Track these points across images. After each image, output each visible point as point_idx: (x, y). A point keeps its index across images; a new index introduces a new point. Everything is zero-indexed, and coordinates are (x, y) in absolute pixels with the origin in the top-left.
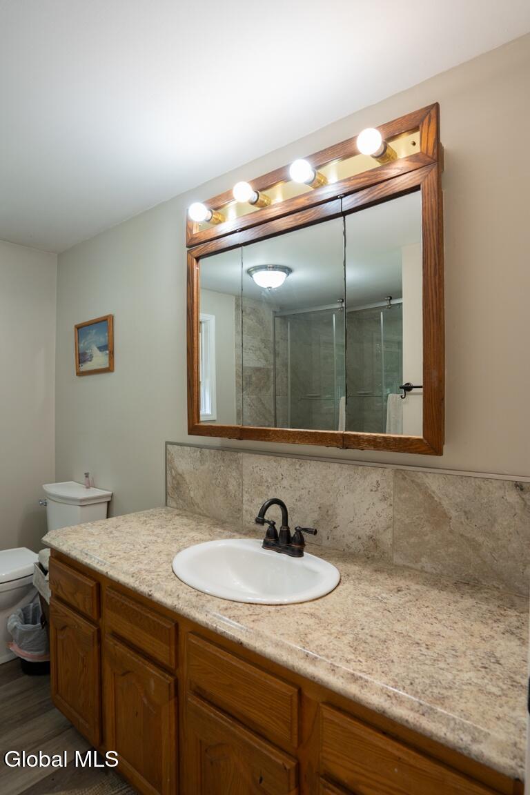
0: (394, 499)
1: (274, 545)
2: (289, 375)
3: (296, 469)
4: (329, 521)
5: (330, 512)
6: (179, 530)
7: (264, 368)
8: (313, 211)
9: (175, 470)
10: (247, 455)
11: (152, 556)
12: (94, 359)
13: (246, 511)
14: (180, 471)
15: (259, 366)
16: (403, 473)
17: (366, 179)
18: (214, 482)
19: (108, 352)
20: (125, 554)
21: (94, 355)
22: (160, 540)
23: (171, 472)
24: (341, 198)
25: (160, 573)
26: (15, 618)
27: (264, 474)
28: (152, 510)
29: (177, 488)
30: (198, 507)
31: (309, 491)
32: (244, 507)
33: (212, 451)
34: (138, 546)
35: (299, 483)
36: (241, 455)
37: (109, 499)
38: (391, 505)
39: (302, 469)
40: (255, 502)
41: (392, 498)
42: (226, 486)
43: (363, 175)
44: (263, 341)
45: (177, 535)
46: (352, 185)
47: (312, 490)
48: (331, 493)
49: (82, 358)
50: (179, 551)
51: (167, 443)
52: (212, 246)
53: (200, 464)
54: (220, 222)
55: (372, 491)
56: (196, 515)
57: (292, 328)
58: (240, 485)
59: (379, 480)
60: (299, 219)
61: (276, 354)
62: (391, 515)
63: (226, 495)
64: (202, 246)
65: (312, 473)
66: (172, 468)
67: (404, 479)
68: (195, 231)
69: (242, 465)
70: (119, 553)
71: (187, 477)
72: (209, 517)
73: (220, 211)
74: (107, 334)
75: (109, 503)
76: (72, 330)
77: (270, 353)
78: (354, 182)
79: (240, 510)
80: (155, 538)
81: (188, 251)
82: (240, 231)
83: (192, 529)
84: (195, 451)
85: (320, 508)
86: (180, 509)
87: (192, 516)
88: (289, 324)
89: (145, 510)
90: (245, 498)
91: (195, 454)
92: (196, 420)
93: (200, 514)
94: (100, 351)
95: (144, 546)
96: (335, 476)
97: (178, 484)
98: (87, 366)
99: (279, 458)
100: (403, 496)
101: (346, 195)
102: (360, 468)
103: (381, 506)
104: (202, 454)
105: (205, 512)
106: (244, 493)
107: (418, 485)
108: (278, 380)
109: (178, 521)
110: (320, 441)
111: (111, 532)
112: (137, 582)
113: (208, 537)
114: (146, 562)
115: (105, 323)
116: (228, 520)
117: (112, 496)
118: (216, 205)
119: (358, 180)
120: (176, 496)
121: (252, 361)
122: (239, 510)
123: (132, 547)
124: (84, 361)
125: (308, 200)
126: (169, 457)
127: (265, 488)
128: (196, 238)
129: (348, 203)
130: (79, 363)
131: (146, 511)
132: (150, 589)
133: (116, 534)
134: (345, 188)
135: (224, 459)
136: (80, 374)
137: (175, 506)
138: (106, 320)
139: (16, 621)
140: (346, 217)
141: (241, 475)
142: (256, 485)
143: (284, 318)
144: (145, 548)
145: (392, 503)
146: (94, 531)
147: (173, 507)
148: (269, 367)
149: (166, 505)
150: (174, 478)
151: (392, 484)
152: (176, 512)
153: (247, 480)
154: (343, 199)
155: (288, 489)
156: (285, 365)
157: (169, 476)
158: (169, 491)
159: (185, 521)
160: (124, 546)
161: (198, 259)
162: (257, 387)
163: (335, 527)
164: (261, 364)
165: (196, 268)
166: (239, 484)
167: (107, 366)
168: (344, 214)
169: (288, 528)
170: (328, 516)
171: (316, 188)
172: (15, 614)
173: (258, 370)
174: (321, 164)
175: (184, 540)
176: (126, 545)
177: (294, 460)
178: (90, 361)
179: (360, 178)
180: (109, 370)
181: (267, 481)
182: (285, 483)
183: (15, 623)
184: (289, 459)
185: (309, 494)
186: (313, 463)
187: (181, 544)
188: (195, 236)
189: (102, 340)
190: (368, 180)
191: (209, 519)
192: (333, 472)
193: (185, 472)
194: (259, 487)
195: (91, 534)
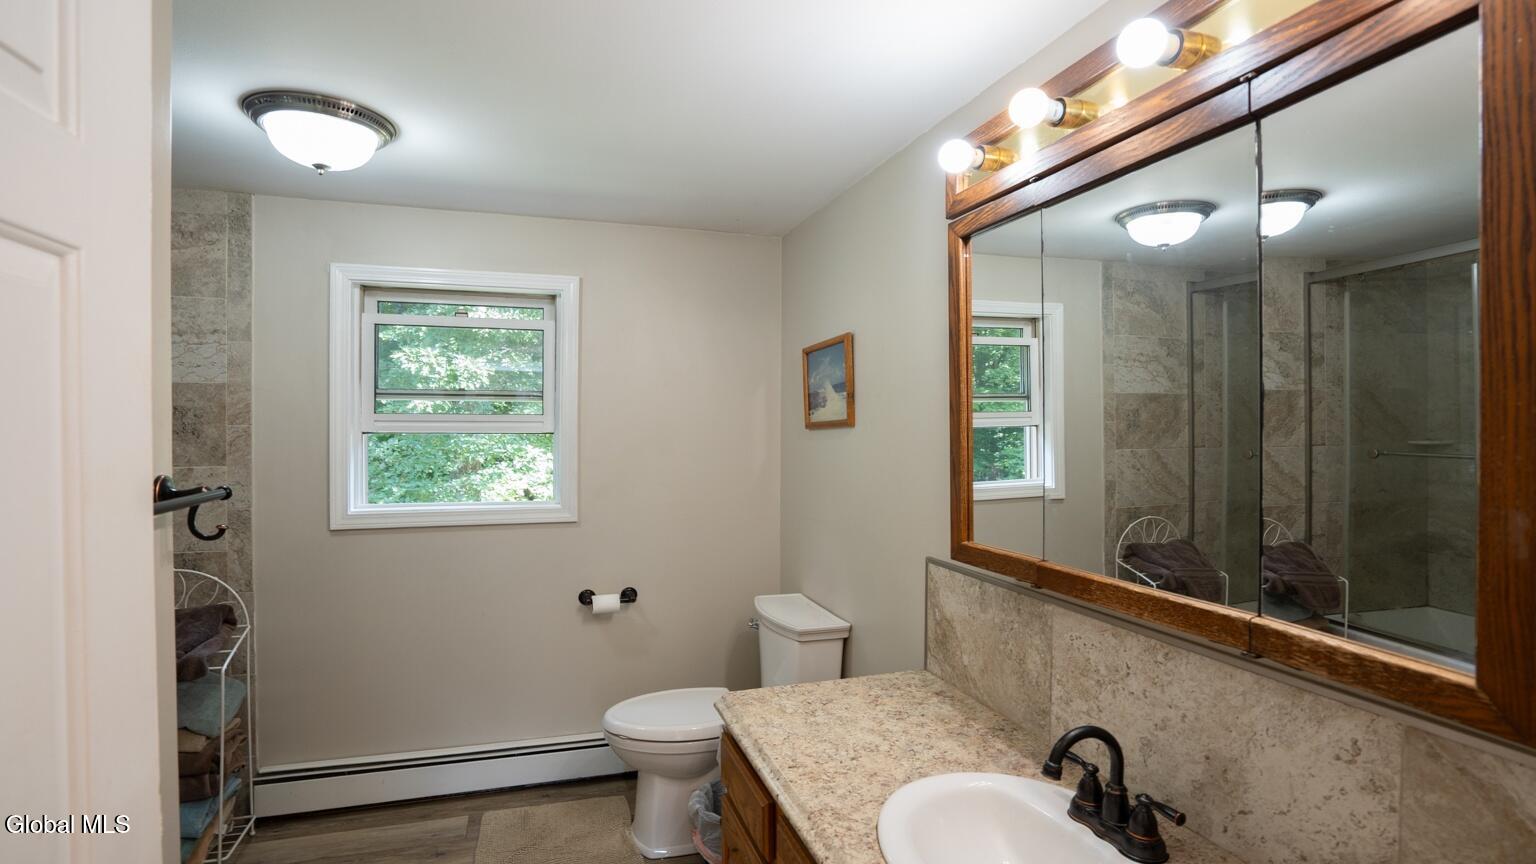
0: (1401, 798)
1: (1090, 815)
2: (1225, 405)
3: (1156, 662)
4: (1229, 794)
5: (1231, 776)
6: (926, 730)
7: (1166, 396)
8: (1181, 120)
9: (939, 611)
10: (1062, 610)
11: (856, 781)
12: (828, 403)
13: (1058, 718)
14: (948, 616)
15: (1157, 391)
16: (1430, 741)
17: (1314, 23)
18: (1002, 647)
19: (845, 393)
20: (814, 766)
21: (829, 399)
22: (885, 747)
23: (935, 613)
24: (1249, 80)
25: (853, 825)
26: (699, 796)
27: (1093, 656)
28: (897, 674)
29: (943, 643)
30: (975, 684)
31: (1184, 716)
32: (1055, 709)
33: (1000, 589)
34: (844, 753)
35: (1163, 692)
36: (1050, 608)
37: (846, 636)
38: (1393, 810)
39: (1170, 665)
40: (1074, 706)
41: (1396, 793)
42: (1022, 661)
43: (1305, 16)
44: (1162, 342)
45: (918, 741)
46: (1275, 46)
47: (1190, 716)
48: (1234, 734)
49: (812, 401)
50: (908, 780)
51: (930, 561)
52: (988, 213)
53: (978, 609)
54: (1002, 165)
55: (1338, 758)
56: (970, 701)
57: (1232, 312)
58: (1048, 665)
59: (1359, 737)
60: (1153, 141)
61: (1193, 366)
62: (1393, 832)
63: (1022, 677)
64: (971, 215)
65: (1191, 680)
66: (936, 606)
67: (1435, 757)
68: (959, 190)
69: (1051, 628)
70: (809, 762)
71: (959, 628)
72: (991, 709)
73: (1001, 144)
74: (844, 365)
75: (845, 641)
76: (799, 355)
77: (1181, 364)
78: (1279, 38)
79: (1046, 713)
80: (878, 740)
81: (949, 225)
82: (1035, 181)
83: (950, 733)
84: (972, 584)
85: (1207, 758)
86: (946, 682)
87: (962, 702)
88: (1225, 306)
89: (883, 673)
90: (1057, 691)
91: (972, 589)
92: (964, 535)
93: (977, 699)
94: (836, 391)
95: (852, 754)
96: (1245, 700)
97: (944, 635)
98: (820, 415)
99: (1123, 632)
100: (1431, 798)
101: (1260, 71)
102: (1308, 698)
103: (1366, 804)
104: (983, 593)
105: (986, 698)
106: (1054, 682)
107: (1480, 785)
108: (1200, 416)
109: (935, 707)
110: (1197, 626)
111: (813, 713)
112: (812, 832)
113: (974, 758)
114: (840, 792)
115: (843, 346)
116: (1023, 725)
117: (850, 629)
118: (993, 134)
119: (1292, 32)
120: (941, 656)
121: (1139, 382)
122: (1044, 712)
123: (832, 752)
124: (817, 406)
125: (1169, 98)
126: (931, 585)
127: (1093, 683)
128: (961, 201)
129: (1269, 86)
130: (810, 409)
131: (887, 676)
132: (827, 854)
133: (821, 717)
134: (1257, 56)
135: (1019, 609)
136: (812, 426)
137: (939, 673)
138: (843, 342)
139: (699, 802)
140: (1264, 122)
141: (1050, 647)
142: (1077, 672)
143: (1218, 293)
144: (853, 759)
145: (1396, 805)
146: (789, 705)
147: (936, 675)
148: (1178, 392)
149: (926, 668)
150: (938, 623)
151: (1396, 759)
152: (938, 686)
153: (1059, 660)
154: (1255, 82)
155: (1139, 699)
156: (1218, 386)
157: (930, 617)
158: (932, 645)
159: (946, 709)
160: (821, 747)
161: (966, 239)
162: (1150, 432)
163: (1242, 812)
164: (1161, 386)
165: (962, 256)
166: (1046, 663)
167: (844, 417)
168: (1256, 116)
169: (1125, 790)
170: (1226, 781)
171: (1191, 67)
172: (701, 790)
173: (1153, 398)
174: (1199, 11)
175: (927, 755)
176: (825, 746)
177: (1153, 642)
178: (824, 406)
179: (1295, 25)
180: (848, 422)
181: (1097, 671)
182: (1134, 684)
183: (698, 806)
184: (1142, 638)
185: (1183, 721)
186: (1194, 658)
187: (918, 764)
188: (959, 198)
189: (839, 374)
190: (1316, 26)
191: (991, 714)
192: (1241, 689)
193: (955, 618)
194: (1082, 679)
195: (782, 710)
